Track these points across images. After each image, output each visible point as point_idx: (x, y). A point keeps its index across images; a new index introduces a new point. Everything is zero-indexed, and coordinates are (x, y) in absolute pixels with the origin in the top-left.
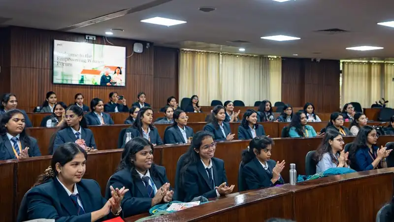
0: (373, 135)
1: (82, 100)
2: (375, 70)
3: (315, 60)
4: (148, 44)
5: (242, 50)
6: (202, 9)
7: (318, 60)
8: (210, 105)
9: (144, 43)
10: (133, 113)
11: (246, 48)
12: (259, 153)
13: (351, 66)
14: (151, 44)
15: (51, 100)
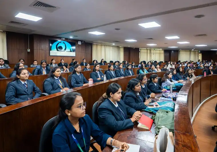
0: (175, 71)
1: (63, 62)
2: (149, 51)
3: (133, 48)
4: (83, 42)
5: (114, 44)
6: (116, 29)
7: (134, 48)
8: (109, 62)
9: (82, 41)
10: (87, 66)
11: (115, 44)
12: (154, 80)
13: (142, 50)
14: (84, 42)
15: (53, 62)
